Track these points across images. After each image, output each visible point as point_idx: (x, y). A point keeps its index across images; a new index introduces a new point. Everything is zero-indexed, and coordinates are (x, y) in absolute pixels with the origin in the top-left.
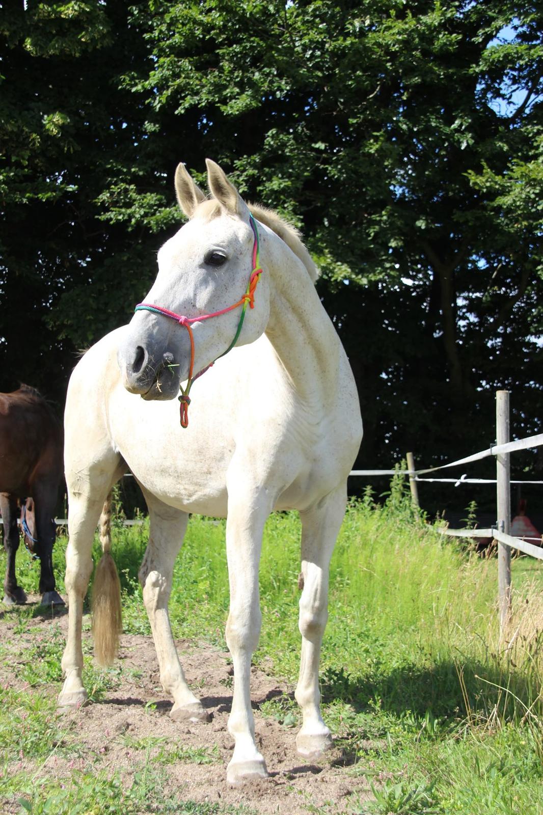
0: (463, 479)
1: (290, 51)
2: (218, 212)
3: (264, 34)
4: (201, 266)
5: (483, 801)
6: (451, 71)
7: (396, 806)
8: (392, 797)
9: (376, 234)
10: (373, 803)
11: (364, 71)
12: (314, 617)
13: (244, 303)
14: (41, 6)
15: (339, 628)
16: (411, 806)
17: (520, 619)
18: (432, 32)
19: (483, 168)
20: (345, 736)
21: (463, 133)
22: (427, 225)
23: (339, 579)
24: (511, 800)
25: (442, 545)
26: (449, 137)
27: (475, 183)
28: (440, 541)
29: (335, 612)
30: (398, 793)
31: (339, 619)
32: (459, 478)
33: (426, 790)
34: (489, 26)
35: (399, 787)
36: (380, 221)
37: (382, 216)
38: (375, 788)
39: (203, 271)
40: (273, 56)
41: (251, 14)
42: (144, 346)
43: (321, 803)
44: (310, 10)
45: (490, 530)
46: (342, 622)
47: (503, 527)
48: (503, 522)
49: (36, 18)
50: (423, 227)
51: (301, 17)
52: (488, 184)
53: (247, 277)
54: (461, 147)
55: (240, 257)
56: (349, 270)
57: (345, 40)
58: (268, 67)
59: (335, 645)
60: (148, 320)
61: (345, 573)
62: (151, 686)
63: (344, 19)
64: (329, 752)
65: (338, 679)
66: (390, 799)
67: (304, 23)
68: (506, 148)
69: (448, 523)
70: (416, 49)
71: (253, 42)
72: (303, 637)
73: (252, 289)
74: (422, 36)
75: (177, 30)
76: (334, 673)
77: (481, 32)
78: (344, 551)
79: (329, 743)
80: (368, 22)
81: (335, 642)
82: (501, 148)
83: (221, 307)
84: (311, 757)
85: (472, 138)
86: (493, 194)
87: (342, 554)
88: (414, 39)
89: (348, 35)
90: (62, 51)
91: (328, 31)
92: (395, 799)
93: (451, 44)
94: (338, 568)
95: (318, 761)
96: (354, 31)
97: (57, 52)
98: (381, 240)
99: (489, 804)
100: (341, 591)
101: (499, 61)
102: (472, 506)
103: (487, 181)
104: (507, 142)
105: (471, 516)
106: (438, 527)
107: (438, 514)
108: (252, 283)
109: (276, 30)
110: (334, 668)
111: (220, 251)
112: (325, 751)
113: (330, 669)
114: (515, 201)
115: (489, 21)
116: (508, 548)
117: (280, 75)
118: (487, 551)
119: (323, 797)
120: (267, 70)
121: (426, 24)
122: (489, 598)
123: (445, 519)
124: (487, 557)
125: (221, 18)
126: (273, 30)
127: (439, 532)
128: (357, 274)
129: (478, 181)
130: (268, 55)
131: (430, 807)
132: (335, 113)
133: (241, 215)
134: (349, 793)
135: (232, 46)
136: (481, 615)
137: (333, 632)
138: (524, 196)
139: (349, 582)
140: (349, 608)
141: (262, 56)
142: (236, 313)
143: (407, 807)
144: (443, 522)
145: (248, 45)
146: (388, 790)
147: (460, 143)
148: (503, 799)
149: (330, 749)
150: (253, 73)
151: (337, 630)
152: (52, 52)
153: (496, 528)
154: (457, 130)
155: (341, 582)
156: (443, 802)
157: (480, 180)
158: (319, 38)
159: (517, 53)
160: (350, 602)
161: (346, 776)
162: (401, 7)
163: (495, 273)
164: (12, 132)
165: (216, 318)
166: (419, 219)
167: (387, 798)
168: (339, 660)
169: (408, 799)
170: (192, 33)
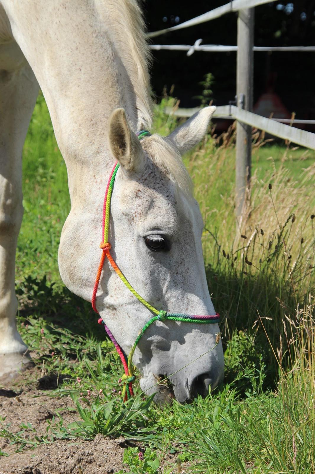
0: (197, 46)
5: (207, 415)
7: (105, 427)
8: (101, 416)
10: (79, 424)
12: (6, 217)
15: (42, 230)
16: (123, 427)
17: (261, 215)
20: (47, 353)
23: (41, 171)
24: (239, 414)
25: (170, 128)
28: (167, 125)
29: (37, 211)
30: (108, 412)
31: (41, 219)
32: (192, 44)
33: (141, 407)
35: (110, 404)
38: (82, 408)
43: (16, 429)
45: (227, 107)
46: (45, 223)
47: (243, 103)
48: (244, 97)
59: (36, 250)
61: (49, 163)
64: (27, 372)
65: (39, 290)
66: (99, 419)
69: (178, 102)
76: (34, 282)
78: (47, 136)
79: (26, 361)
81: (36, 247)
84: (5, 379)
87: (45, 140)
92: (104, 419)
94: (40, 157)
95: (14, 382)
99: (214, 419)
100: (44, 186)
102: (208, 79)
105: (206, 92)
106: (165, 107)
107: (165, 89)
110: (34, 277)
112: (23, 371)
113: (30, 277)
116: (249, 130)
118: (225, 135)
119: (19, 422)
122: (224, 191)
123: (174, 96)
124: (225, 142)
127: (167, 112)
131: (145, 427)
134: (50, 416)
136: (215, 210)
137: (34, 235)
139: (54, 174)
140: (54, 207)
143: (119, 427)
144: (172, 100)
146: (97, 409)
148: (230, 412)
149: (28, 368)
151: (39, 233)
153: (235, 104)
155: (44, 176)
156: (161, 420)
160: (55, 200)
161: (48, 398)
167: (95, 419)
168: (40, 267)
169: (120, 418)
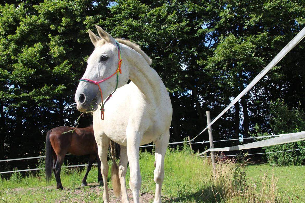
0: (204, 142)
1: (147, 35)
2: (104, 43)
3: (140, 31)
4: (99, 62)
6: (189, 36)
9: (175, 80)
11: (167, 38)
12: (159, 176)
13: (117, 72)
14: (81, 31)
18: (183, 27)
19: (200, 59)
21: (195, 51)
22: (188, 76)
26: (191, 53)
27: (199, 63)
34: (198, 25)
36: (176, 76)
37: (176, 75)
39: (100, 63)
40: (142, 36)
41: (136, 26)
42: (83, 94)
44: (151, 24)
48: (212, 147)
49: (80, 34)
50: (187, 77)
51: (149, 27)
52: (202, 63)
53: (117, 63)
54: (194, 55)
55: (113, 56)
56: (168, 89)
57: (161, 31)
58: (142, 39)
60: (83, 84)
62: (119, 200)
63: (160, 26)
67: (150, 28)
68: (206, 54)
69: (199, 152)
70: (180, 32)
71: (137, 33)
72: (156, 183)
73: (120, 67)
74: (181, 28)
75: (117, 33)
77: (196, 26)
80: (167, 26)
82: (205, 54)
83: (109, 75)
85: (197, 52)
86: (203, 66)
88: (179, 29)
89: (162, 30)
90: (87, 41)
91: (157, 30)
93: (189, 30)
96: (163, 29)
97: (86, 42)
98: (176, 81)
101: (201, 33)
103: (202, 62)
104: (206, 53)
108: (119, 65)
109: (143, 30)
111: (105, 55)
114: (209, 67)
115: (198, 23)
117: (145, 41)
120: (141, 40)
121: (182, 25)
125: (128, 28)
126: (142, 30)
128: (170, 90)
129: (199, 62)
130: (141, 36)
132: (160, 50)
133: (112, 42)
135: (131, 35)
138: (212, 66)
141: (139, 36)
142: (115, 76)
145: (136, 34)
147: (194, 54)
150: (138, 41)
152: (84, 42)
154: (193, 51)
157: (200, 62)
158: (154, 31)
159: (206, 30)
162: (175, 22)
163: (207, 88)
164: (76, 62)
165: (108, 79)
166: (186, 75)
170: (121, 33)
